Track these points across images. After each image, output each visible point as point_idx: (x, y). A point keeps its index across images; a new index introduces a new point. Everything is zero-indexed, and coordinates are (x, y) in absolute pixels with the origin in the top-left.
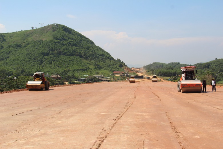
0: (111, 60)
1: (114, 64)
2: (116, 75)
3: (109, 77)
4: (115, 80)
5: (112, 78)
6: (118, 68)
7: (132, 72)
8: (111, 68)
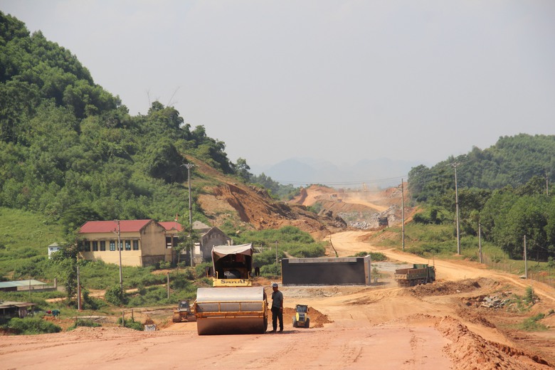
0: (80, 114)
1: (105, 156)
2: (108, 257)
3: (35, 275)
4: (93, 305)
5: (61, 289)
6: (137, 192)
7: (284, 223)
8: (64, 193)
